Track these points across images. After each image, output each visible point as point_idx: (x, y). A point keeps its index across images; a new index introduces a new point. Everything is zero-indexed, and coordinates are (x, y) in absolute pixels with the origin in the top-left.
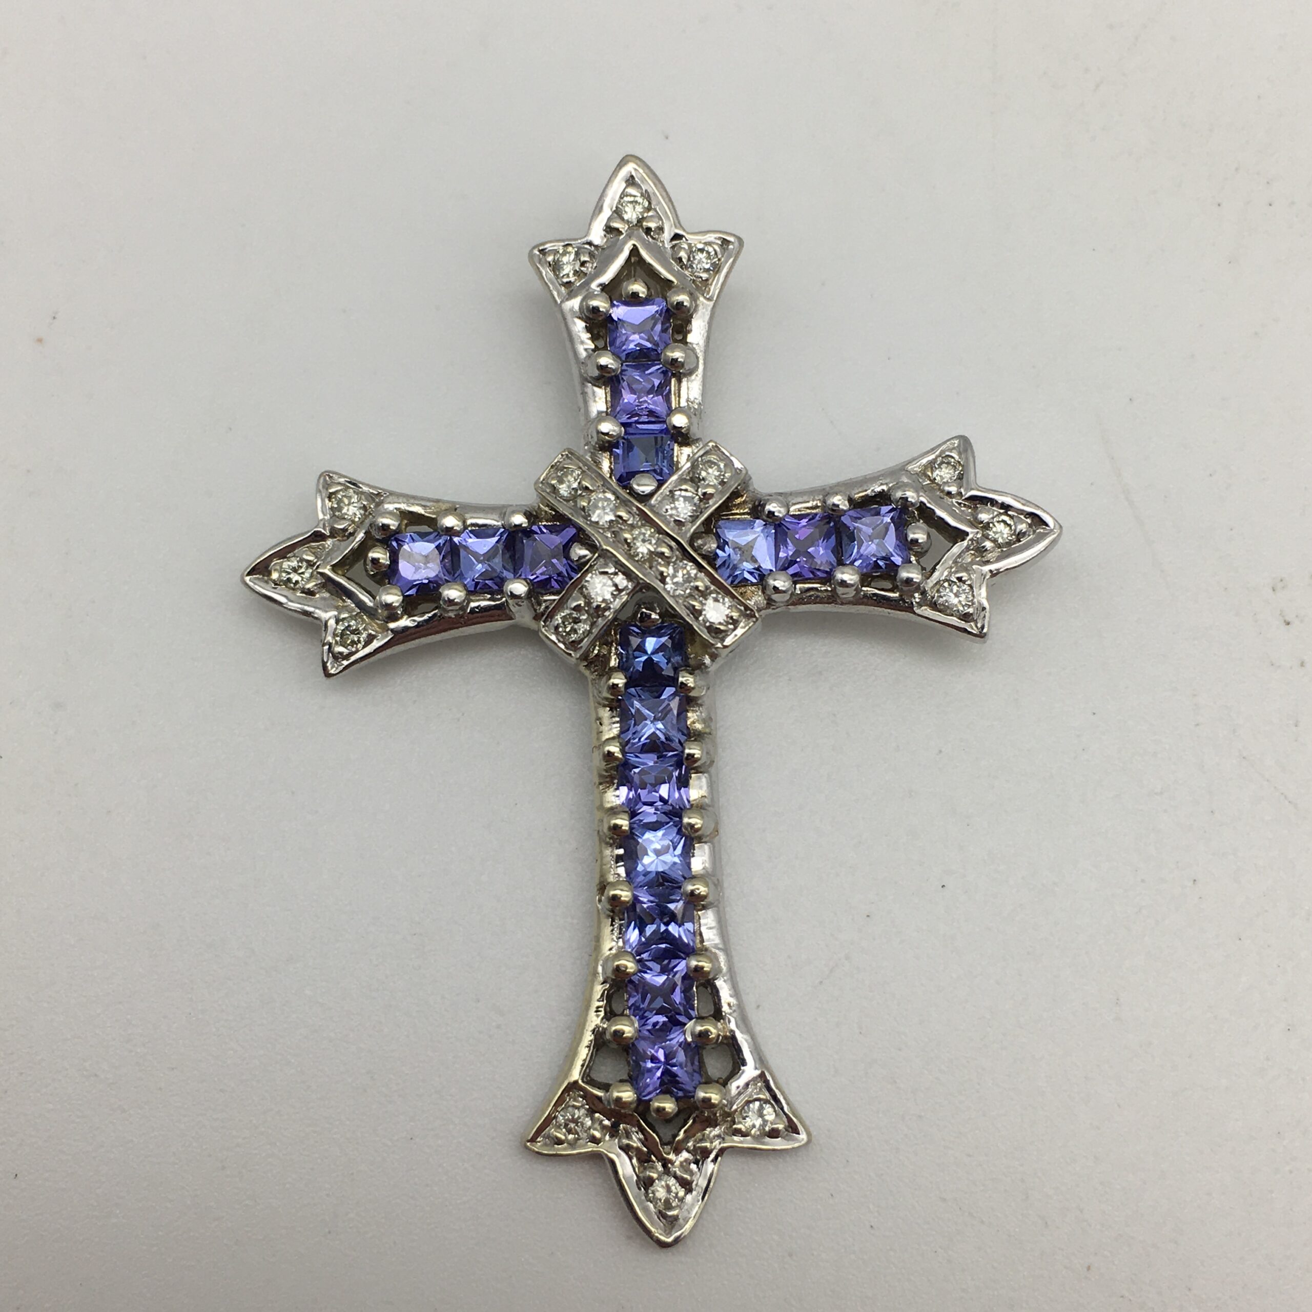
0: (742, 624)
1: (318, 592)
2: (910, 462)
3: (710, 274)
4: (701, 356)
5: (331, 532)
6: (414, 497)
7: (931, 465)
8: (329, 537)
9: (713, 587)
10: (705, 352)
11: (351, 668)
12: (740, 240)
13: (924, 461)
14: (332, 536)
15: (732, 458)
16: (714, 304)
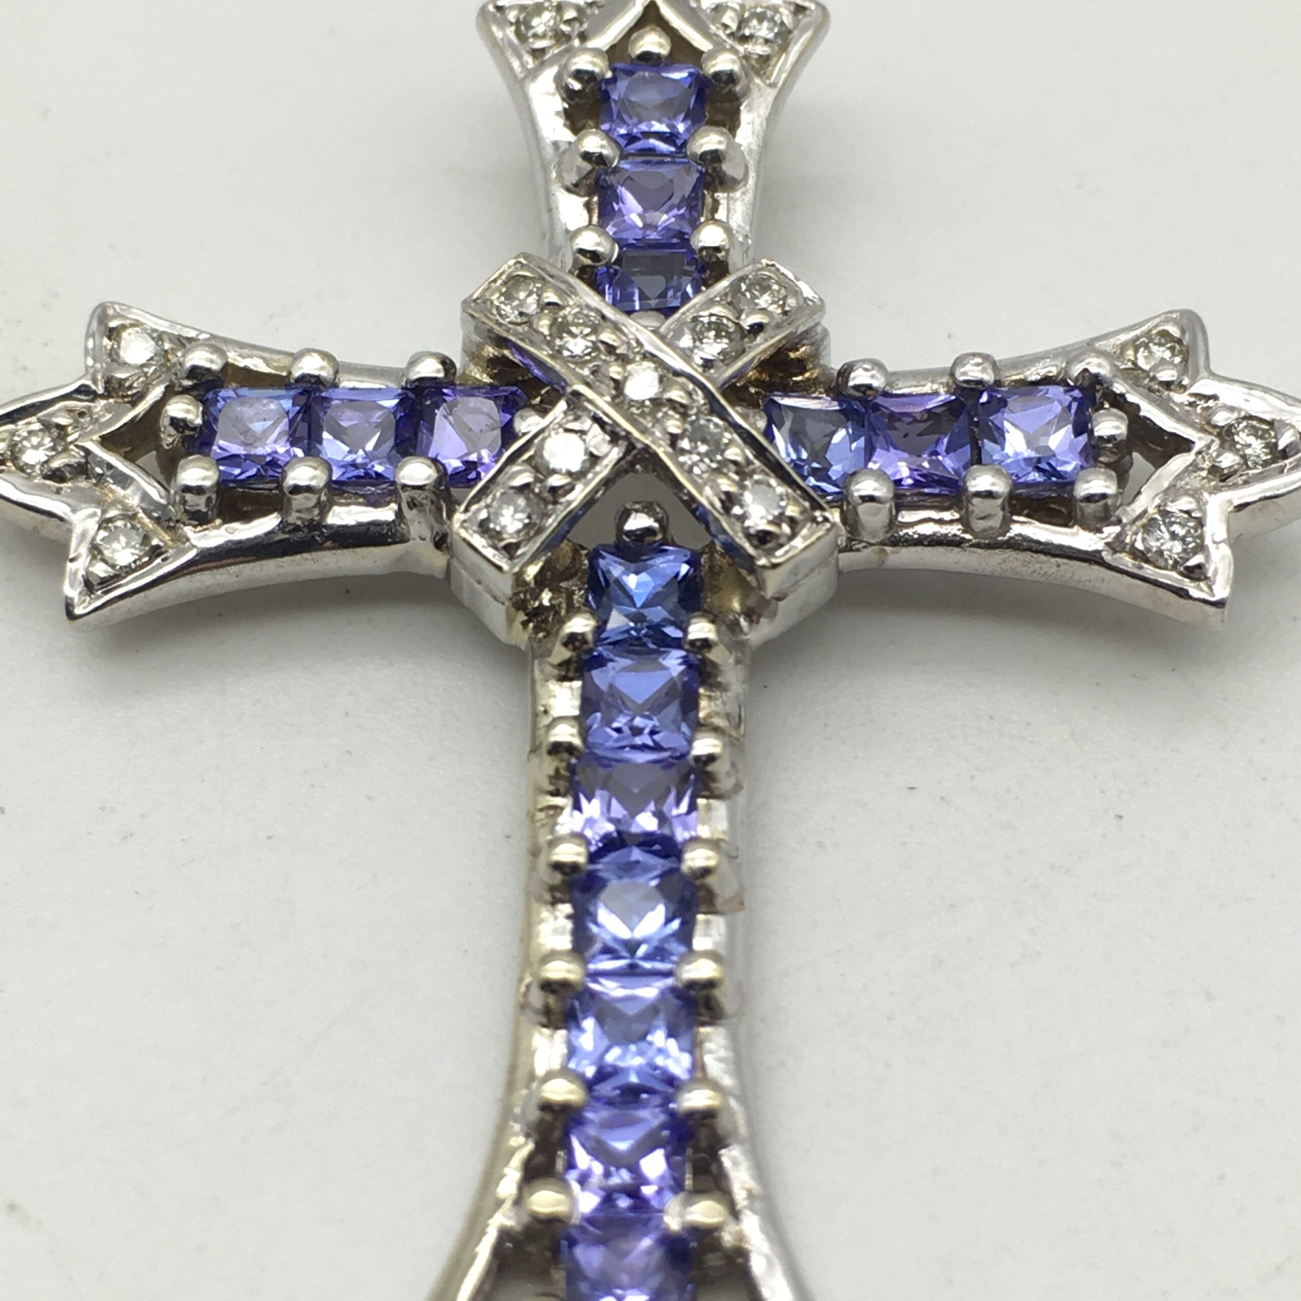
0: (805, 532)
1: (71, 479)
2: (1099, 339)
3: (773, 49)
4: (751, 164)
5: (106, 389)
6: (254, 347)
7: (1135, 345)
8: (102, 397)
9: (757, 463)
10: (759, 161)
11: (114, 606)
12: (824, 9)
13: (1123, 338)
14: (108, 394)
15: (800, 284)
16: (779, 93)
